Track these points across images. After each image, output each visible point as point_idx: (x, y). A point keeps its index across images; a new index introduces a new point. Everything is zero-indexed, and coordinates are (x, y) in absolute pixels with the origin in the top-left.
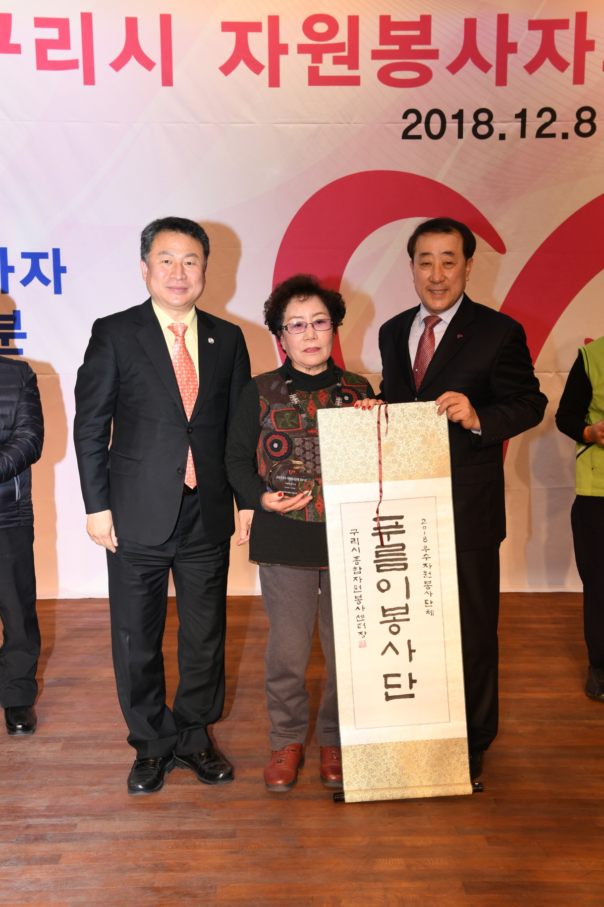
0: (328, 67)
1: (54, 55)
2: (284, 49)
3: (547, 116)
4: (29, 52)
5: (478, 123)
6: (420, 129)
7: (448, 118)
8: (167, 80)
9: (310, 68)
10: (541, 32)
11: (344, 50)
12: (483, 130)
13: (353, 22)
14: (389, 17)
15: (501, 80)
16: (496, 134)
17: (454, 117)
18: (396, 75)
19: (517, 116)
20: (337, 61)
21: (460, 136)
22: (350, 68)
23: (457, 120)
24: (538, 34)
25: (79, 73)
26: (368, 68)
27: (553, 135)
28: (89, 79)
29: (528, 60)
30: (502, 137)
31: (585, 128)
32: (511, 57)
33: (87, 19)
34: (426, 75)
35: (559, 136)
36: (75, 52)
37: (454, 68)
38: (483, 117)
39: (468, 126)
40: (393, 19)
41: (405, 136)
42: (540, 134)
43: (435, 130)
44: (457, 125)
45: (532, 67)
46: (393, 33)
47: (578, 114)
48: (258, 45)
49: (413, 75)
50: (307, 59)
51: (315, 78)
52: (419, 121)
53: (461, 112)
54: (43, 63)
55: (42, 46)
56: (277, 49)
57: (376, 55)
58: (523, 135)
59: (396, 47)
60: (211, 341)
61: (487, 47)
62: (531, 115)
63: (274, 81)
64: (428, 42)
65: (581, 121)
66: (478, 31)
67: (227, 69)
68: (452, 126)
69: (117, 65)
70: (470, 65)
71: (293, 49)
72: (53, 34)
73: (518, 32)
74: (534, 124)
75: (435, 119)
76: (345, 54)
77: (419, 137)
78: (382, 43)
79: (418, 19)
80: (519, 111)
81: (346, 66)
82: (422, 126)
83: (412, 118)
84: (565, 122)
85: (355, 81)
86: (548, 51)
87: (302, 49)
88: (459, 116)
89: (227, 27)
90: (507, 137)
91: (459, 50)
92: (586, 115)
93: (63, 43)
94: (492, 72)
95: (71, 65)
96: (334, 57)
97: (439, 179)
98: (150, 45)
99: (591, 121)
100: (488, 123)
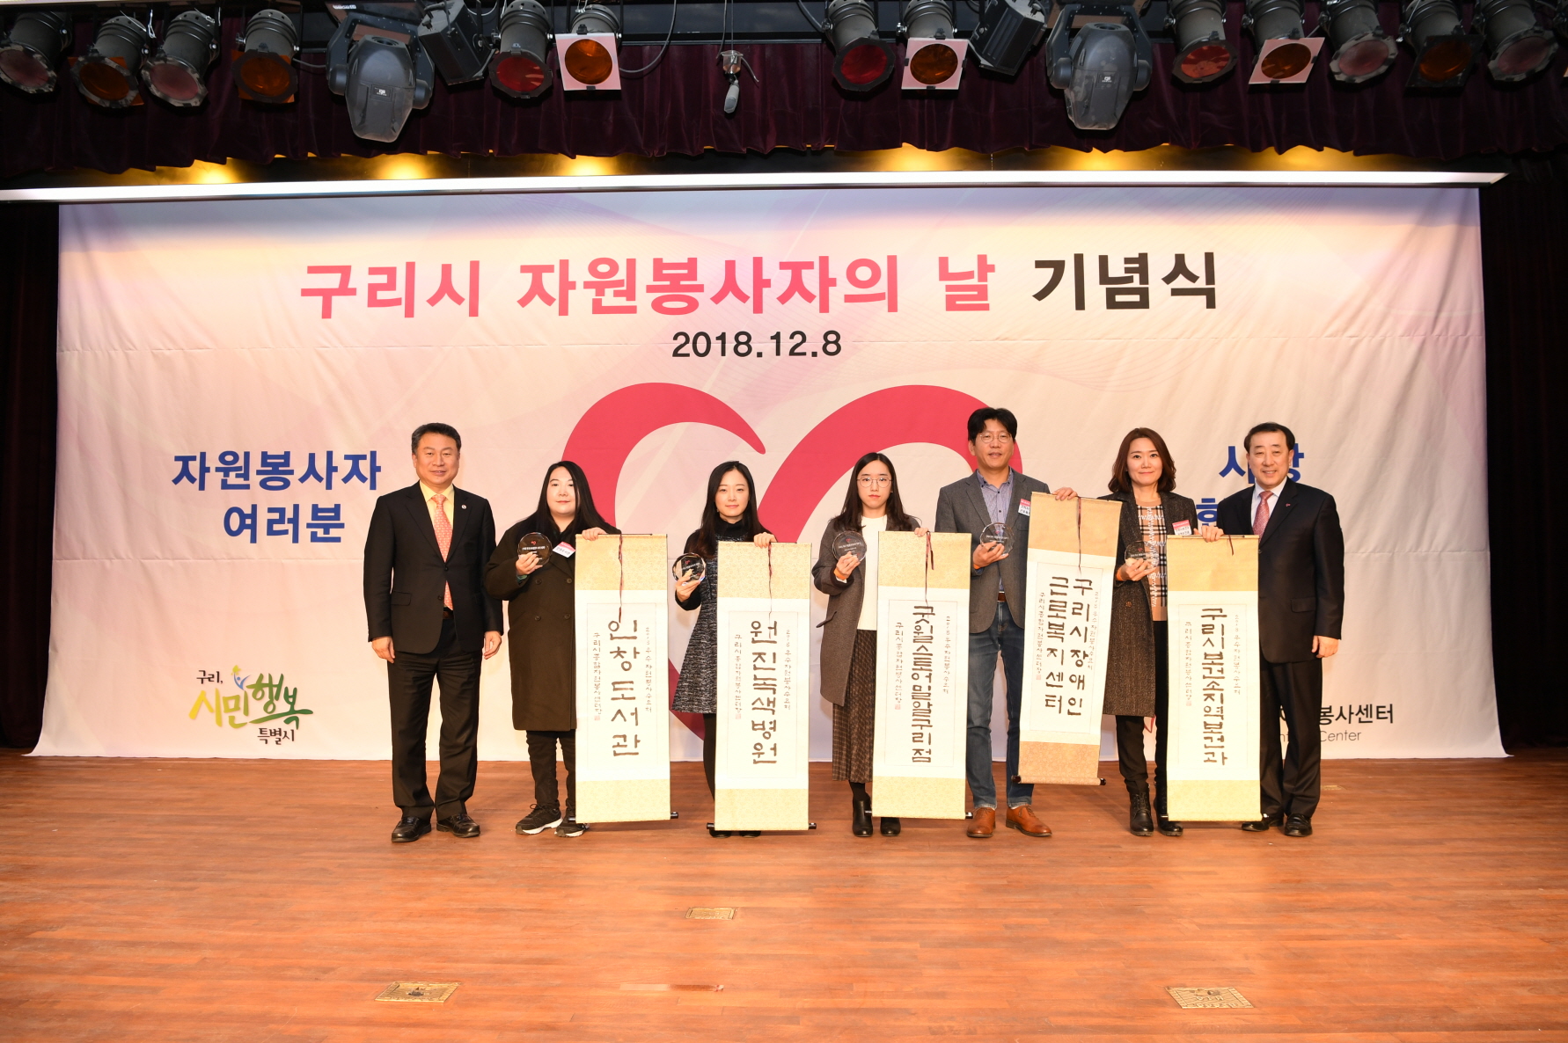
0: (609, 299)
1: (382, 295)
2: (573, 285)
3: (798, 338)
4: (363, 293)
5: (739, 343)
6: (688, 348)
7: (713, 339)
8: (474, 311)
9: (594, 300)
10: (790, 271)
11: (623, 286)
12: (743, 349)
13: (631, 264)
14: (661, 259)
15: (758, 308)
16: (754, 353)
17: (718, 338)
18: (667, 305)
19: (772, 338)
20: (617, 294)
21: (723, 354)
22: (627, 300)
23: (720, 341)
24: (788, 273)
25: (401, 309)
26: (644, 300)
27: (804, 354)
28: (409, 313)
29: (781, 293)
30: (760, 355)
31: (831, 348)
32: (765, 291)
33: (411, 267)
34: (693, 305)
35: (809, 354)
36: (400, 292)
37: (717, 299)
38: (743, 338)
39: (730, 345)
40: (665, 261)
41: (676, 354)
42: (792, 353)
43: (702, 349)
44: (720, 345)
45: (784, 299)
46: (665, 272)
47: (825, 336)
48: (551, 283)
49: (683, 305)
50: (592, 293)
51: (598, 308)
52: (687, 341)
53: (724, 334)
54: (373, 302)
55: (373, 289)
56: (566, 285)
57: (650, 289)
58: (778, 353)
59: (668, 283)
60: (464, 507)
61: (745, 282)
62: (784, 338)
63: (564, 311)
64: (695, 278)
65: (828, 342)
66: (737, 270)
67: (524, 302)
68: (716, 345)
69: (433, 301)
70: (730, 297)
71: (580, 285)
72: (383, 279)
73: (770, 271)
74: (786, 345)
75: (702, 340)
76: (624, 288)
77: (688, 355)
78: (655, 279)
79: (686, 261)
80: (774, 334)
81: (625, 298)
82: (690, 345)
83: (682, 339)
84: (814, 344)
85: (633, 310)
86: (796, 286)
87: (587, 285)
88: (722, 338)
89: (524, 269)
90: (763, 355)
91: (721, 285)
92: (832, 338)
93: (391, 285)
94: (750, 302)
95: (396, 302)
96: (615, 291)
97: (705, 390)
98: (461, 284)
99: (836, 342)
100: (747, 343)
